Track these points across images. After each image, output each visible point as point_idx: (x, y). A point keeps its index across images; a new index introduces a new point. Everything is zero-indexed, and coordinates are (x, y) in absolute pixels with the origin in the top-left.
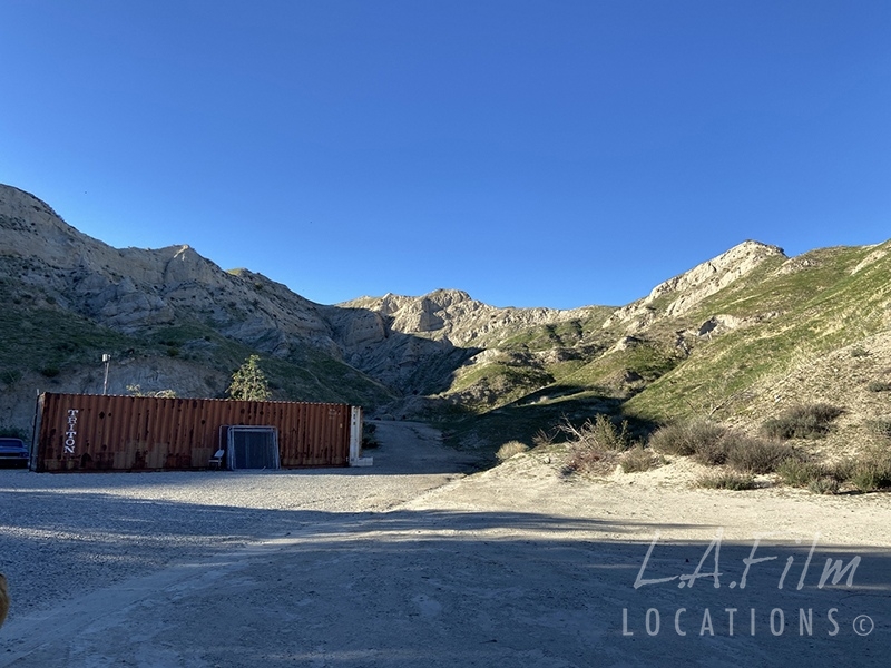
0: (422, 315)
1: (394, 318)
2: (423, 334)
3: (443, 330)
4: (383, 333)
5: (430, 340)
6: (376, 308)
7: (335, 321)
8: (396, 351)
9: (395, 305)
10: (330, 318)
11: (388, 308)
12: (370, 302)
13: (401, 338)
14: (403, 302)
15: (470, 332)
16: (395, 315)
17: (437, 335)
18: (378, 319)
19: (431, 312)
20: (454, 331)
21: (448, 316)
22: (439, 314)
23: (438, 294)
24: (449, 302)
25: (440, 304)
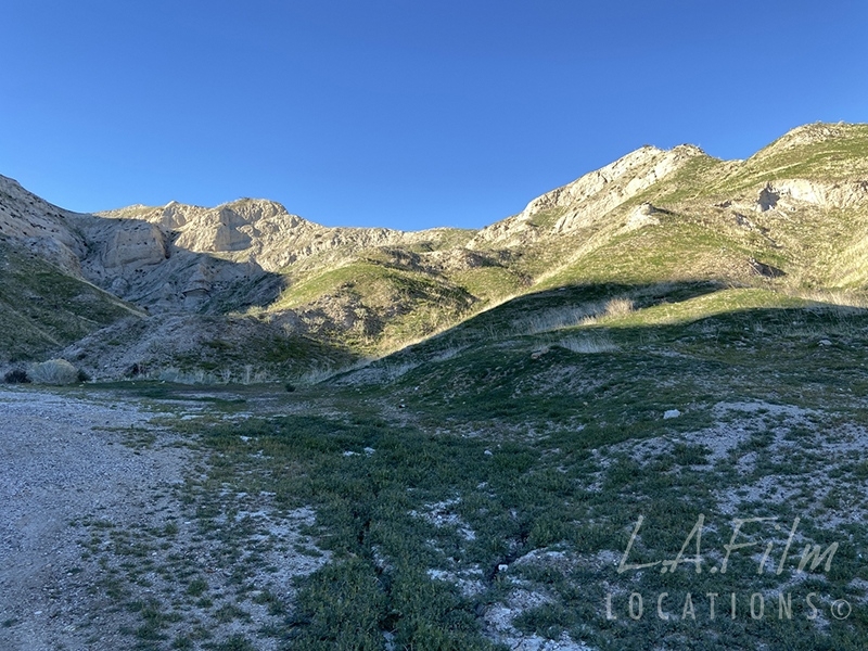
0: (220, 230)
1: (180, 233)
2: (220, 255)
3: (249, 251)
4: (163, 253)
5: (231, 263)
6: (153, 220)
7: (91, 234)
8: (180, 275)
9: (182, 218)
10: (85, 230)
11: (171, 220)
12: (145, 212)
13: (189, 258)
14: (194, 213)
15: (286, 254)
16: (181, 229)
17: (241, 257)
18: (155, 233)
19: (232, 227)
20: (264, 252)
21: (257, 233)
22: (244, 229)
23: (242, 204)
24: (258, 215)
25: (246, 216)
